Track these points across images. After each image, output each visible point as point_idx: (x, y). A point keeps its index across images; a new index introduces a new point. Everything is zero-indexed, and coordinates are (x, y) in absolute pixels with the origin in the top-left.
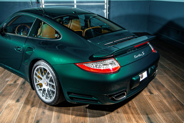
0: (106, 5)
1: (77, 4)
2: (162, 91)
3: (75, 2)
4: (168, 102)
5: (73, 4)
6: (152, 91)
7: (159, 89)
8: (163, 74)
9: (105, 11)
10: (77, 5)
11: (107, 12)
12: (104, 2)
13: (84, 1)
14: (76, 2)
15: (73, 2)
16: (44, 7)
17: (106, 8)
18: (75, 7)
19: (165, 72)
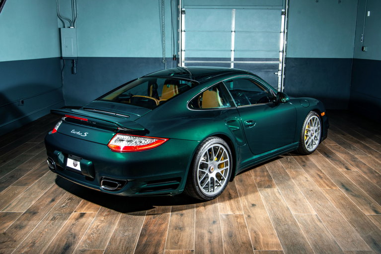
0: (280, 65)
1: (235, 62)
2: (362, 168)
3: (232, 59)
4: (368, 176)
5: (229, 62)
6: (349, 168)
7: (357, 166)
8: (366, 155)
9: (279, 73)
10: (234, 64)
11: (282, 75)
12: (278, 59)
13: (246, 58)
14: (234, 58)
15: (229, 59)
16: (183, 65)
17: (280, 68)
18: (232, 67)
19: (370, 153)
